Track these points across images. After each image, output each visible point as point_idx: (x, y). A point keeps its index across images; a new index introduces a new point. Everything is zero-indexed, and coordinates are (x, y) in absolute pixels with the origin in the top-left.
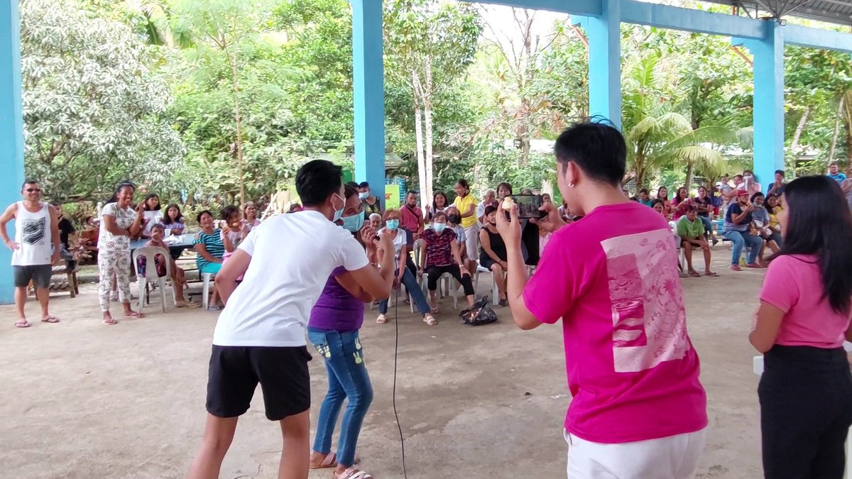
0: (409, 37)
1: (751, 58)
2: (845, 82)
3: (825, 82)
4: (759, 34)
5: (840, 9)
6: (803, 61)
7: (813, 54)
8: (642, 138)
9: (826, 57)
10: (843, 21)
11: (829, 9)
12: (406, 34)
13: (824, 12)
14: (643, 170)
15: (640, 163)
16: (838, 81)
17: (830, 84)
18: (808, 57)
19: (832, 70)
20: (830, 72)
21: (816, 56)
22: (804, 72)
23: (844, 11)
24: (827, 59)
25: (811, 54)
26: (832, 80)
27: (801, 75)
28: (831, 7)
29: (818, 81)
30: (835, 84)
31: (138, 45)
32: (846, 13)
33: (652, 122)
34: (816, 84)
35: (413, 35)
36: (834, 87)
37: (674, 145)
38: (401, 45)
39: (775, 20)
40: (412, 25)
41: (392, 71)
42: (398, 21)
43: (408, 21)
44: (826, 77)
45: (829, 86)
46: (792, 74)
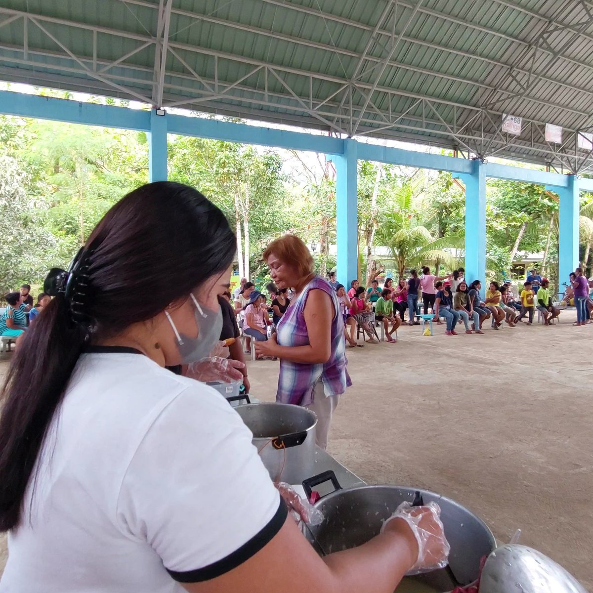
0: (226, 170)
1: (464, 186)
2: (549, 206)
3: (534, 206)
4: (468, 170)
5: (536, 153)
6: (520, 191)
7: (527, 186)
8: (401, 244)
9: (536, 188)
10: (540, 162)
11: (528, 154)
12: (224, 167)
13: (524, 156)
14: (404, 267)
15: (401, 262)
16: (543, 205)
17: (539, 208)
18: (524, 188)
19: (540, 198)
20: (538, 199)
21: (530, 187)
22: (520, 199)
23: (540, 155)
24: (536, 190)
25: (525, 186)
26: (539, 204)
27: (518, 201)
28: (529, 152)
29: (530, 205)
30: (542, 207)
31: (22, 173)
32: (541, 156)
33: (404, 233)
34: (528, 207)
35: (228, 169)
36: (541, 210)
37: (425, 249)
38: (219, 175)
39: (480, 160)
40: (227, 161)
41: (213, 194)
42: (218, 158)
43: (224, 158)
44: (536, 202)
45: (537, 209)
46: (512, 200)
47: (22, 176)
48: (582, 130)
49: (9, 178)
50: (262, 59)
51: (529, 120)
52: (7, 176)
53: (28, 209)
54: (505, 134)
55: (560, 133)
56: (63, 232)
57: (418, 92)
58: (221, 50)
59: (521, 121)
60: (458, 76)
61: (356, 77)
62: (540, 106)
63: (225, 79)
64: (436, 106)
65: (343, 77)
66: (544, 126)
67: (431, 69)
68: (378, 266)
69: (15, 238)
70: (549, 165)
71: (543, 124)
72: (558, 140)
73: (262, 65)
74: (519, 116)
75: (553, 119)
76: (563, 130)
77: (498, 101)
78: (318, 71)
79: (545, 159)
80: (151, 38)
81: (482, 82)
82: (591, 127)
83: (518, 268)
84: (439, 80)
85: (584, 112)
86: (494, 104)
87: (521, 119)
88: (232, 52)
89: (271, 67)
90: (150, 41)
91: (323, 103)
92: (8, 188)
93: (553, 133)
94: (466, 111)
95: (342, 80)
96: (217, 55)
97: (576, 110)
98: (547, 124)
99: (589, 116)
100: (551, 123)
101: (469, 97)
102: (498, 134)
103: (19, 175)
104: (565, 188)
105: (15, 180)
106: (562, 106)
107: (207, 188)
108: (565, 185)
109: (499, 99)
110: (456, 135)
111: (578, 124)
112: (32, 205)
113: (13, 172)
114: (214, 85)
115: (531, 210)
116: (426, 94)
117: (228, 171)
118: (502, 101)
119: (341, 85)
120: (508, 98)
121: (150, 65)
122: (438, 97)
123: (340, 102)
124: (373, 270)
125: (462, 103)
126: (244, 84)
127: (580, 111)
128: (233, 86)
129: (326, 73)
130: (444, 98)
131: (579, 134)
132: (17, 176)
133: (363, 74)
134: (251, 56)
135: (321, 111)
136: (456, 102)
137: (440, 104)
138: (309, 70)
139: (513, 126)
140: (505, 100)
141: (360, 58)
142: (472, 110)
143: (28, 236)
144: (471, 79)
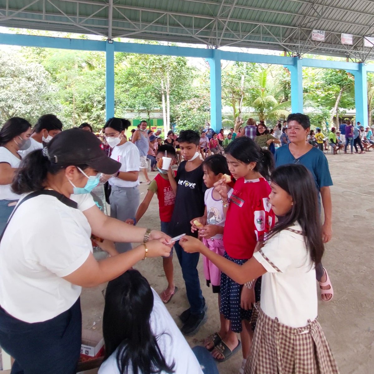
3: (345, 81)
4: (291, 63)
5: (339, 51)
10: (342, 56)
12: (153, 65)
13: (331, 52)
15: (261, 117)
16: (351, 81)
20: (347, 77)
26: (348, 80)
27: (335, 78)
29: (343, 81)
33: (260, 100)
34: (341, 82)
35: (155, 66)
36: (349, 83)
37: (275, 109)
38: (151, 70)
39: (298, 57)
40: (155, 62)
41: (147, 80)
42: (150, 60)
43: (153, 60)
44: (346, 79)
45: (347, 83)
46: (331, 78)
47: (46, 73)
48: (367, 36)
49: (39, 76)
50: (166, 10)
51: (330, 32)
52: (38, 74)
53: (48, 91)
54: (314, 41)
55: (351, 38)
56: (68, 103)
57: (258, 21)
58: (143, 6)
59: (324, 33)
60: (281, 10)
61: (219, 15)
62: (337, 24)
63: (147, 21)
64: (269, 28)
65: (212, 16)
66: (340, 35)
67: (264, 8)
68: (241, 120)
69: (41, 107)
70: (348, 57)
71: (340, 33)
72: (350, 42)
73: (165, 13)
74: (323, 30)
75: (346, 30)
76: (353, 37)
77: (308, 22)
78: (197, 13)
79: (346, 54)
80: (106, 4)
81: (297, 13)
82: (373, 33)
83: (345, 119)
84: (270, 13)
85: (366, 25)
86: (306, 24)
87: (324, 31)
88: (149, 7)
89: (170, 13)
90: (106, 6)
91: (202, 30)
92: (38, 81)
93: (347, 39)
94: (289, 29)
95: (212, 17)
96: (141, 9)
97: (361, 24)
98: (342, 34)
99: (370, 27)
100: (346, 33)
101: (290, 21)
102: (308, 40)
103: (44, 73)
104: (357, 71)
105: (42, 76)
106: (351, 22)
107: (143, 77)
108: (357, 69)
109: (309, 21)
110: (282, 43)
111: (363, 32)
112: (50, 89)
113: (41, 72)
114: (139, 24)
115: (344, 84)
116: (263, 21)
117: (156, 67)
118: (311, 22)
119: (211, 20)
120: (315, 20)
121: (106, 17)
122: (270, 22)
123: (212, 29)
124: (238, 122)
125: (286, 25)
126: (157, 22)
127: (363, 25)
128: (151, 24)
129: (202, 14)
130: (274, 23)
131: (365, 39)
132: (43, 74)
133: (224, 13)
134: (160, 8)
135: (199, 35)
136: (282, 24)
137: (272, 26)
138: (193, 13)
139: (319, 36)
140: (313, 21)
141: (220, 5)
142: (293, 29)
143: (48, 106)
144: (289, 12)
